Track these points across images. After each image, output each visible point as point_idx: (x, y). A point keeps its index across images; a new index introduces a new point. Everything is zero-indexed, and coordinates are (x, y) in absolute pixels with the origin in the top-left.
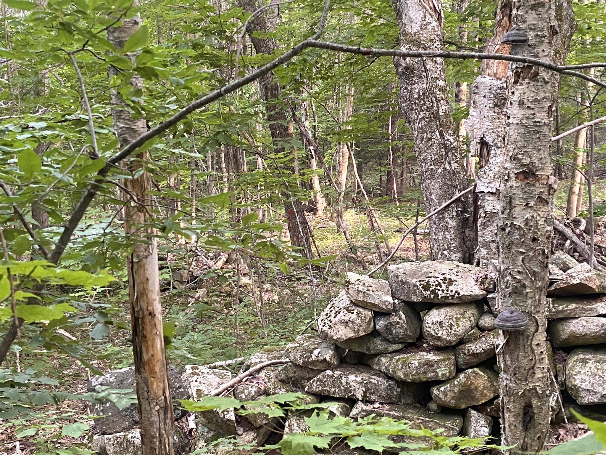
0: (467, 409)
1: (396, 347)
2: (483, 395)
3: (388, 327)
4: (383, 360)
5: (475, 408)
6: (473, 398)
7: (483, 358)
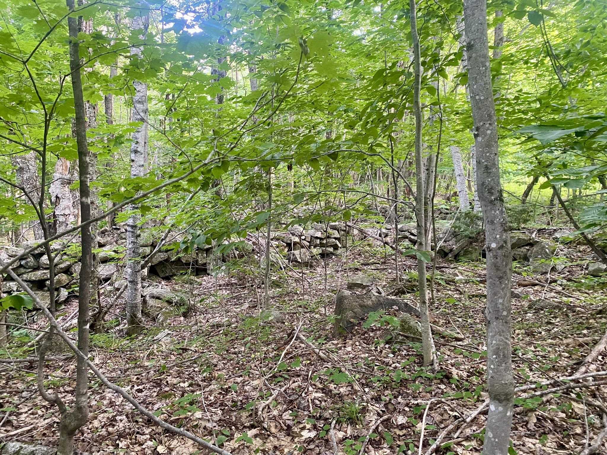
0: (59, 288)
1: (30, 270)
2: (65, 282)
3: (26, 263)
4: (24, 275)
5: (62, 287)
6: (61, 284)
7: (64, 270)
